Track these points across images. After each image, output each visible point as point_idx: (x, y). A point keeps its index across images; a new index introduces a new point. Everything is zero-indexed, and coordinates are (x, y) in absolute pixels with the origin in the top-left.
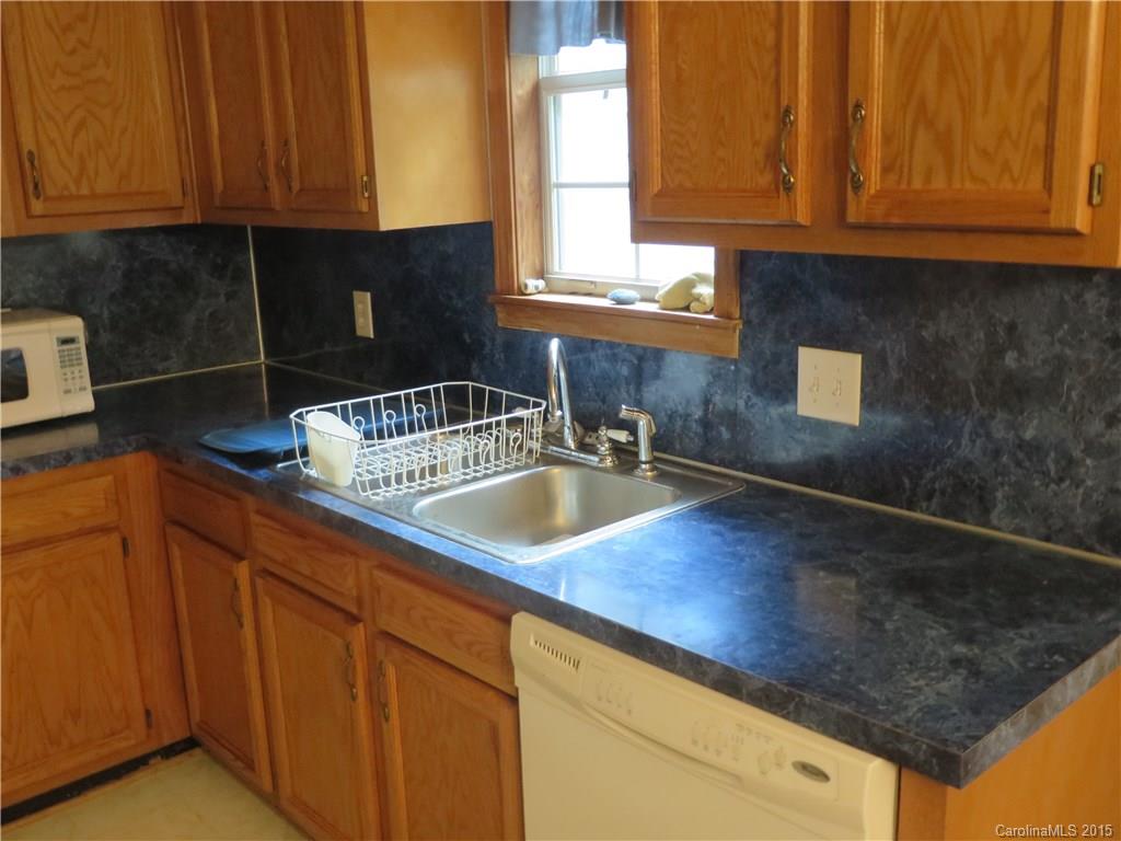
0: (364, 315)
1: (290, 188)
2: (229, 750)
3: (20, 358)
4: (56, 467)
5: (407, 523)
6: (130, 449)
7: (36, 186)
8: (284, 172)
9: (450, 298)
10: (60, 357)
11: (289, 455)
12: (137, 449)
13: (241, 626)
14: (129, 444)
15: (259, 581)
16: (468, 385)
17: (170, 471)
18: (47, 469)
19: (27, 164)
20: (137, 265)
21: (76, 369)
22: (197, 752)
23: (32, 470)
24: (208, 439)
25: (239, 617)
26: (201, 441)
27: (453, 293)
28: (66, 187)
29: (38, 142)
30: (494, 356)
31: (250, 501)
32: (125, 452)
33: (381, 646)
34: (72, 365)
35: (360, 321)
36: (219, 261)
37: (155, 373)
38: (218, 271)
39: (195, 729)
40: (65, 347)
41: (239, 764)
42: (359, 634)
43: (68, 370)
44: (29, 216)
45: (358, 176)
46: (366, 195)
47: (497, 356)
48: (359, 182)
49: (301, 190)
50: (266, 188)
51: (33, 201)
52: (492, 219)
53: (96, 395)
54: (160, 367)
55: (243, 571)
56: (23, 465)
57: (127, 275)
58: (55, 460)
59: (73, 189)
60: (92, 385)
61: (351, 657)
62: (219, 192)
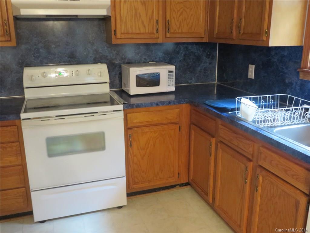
0: (252, 72)
1: (240, 33)
2: (200, 188)
3: (159, 75)
4: (166, 105)
5: (273, 135)
6: (185, 103)
7: (169, 30)
8: (239, 28)
9: (283, 69)
10: (168, 76)
11: (233, 110)
12: (186, 103)
13: (211, 156)
14: (185, 101)
15: (219, 145)
16: (288, 96)
17: (194, 110)
18: (164, 105)
19: (167, 23)
20: (187, 53)
21: (172, 79)
22: (189, 186)
23: (161, 105)
24: (207, 102)
25: (210, 153)
26: (205, 103)
27: (284, 68)
28: (175, 30)
29: (170, 18)
30: (296, 87)
31: (219, 121)
32: (183, 103)
33: (259, 170)
34: (171, 78)
35: (250, 73)
36: (209, 53)
37: (188, 83)
38: (208, 56)
39: (190, 181)
40: (170, 73)
41: (203, 193)
42: (250, 165)
43: (170, 80)
44: (166, 37)
45: (264, 30)
46: (266, 35)
47: (297, 88)
48: (264, 31)
49: (244, 33)
50: (232, 32)
51: (167, 33)
52: (303, 45)
53: (175, 87)
54: (189, 81)
55: (214, 141)
56: (159, 104)
57: (185, 55)
58: (167, 103)
59: (177, 30)
60: (175, 84)
61: (247, 171)
62: (216, 33)
